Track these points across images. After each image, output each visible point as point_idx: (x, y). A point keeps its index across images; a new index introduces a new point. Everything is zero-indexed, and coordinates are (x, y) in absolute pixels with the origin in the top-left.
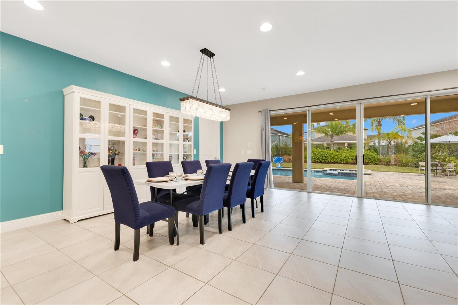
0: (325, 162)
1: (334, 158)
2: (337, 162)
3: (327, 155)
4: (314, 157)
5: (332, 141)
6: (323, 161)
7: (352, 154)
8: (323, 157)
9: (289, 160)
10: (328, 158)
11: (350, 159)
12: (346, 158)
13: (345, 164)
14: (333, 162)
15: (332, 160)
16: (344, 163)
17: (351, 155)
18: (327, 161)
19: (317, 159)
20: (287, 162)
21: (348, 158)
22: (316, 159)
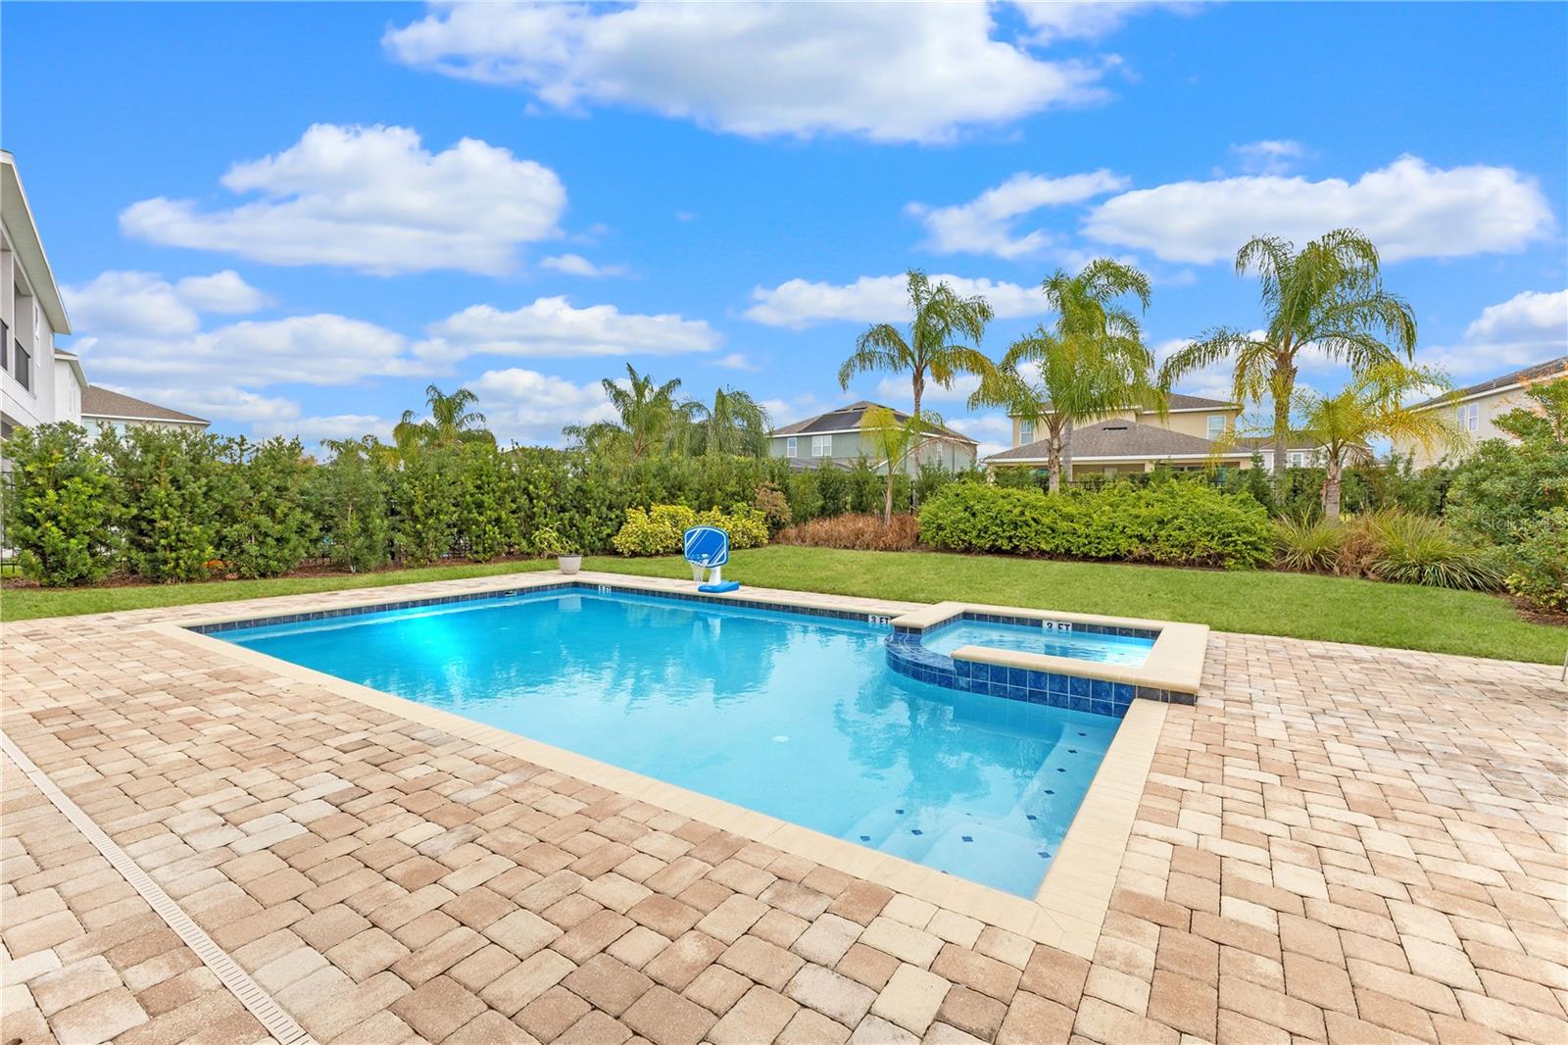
0: (1014, 552)
1: (1053, 531)
2: (1068, 551)
3: (1022, 513)
4: (961, 526)
5: (1056, 446)
6: (1006, 546)
7: (1144, 512)
8: (1003, 523)
9: (858, 538)
10: (1026, 529)
11: (1131, 537)
12: (1111, 530)
13: (1106, 560)
14: (1048, 553)
15: (1047, 542)
16: (1102, 555)
17: (1137, 517)
18: (1023, 547)
19: (978, 536)
20: (846, 547)
21: (1123, 532)
22: (975, 533)
